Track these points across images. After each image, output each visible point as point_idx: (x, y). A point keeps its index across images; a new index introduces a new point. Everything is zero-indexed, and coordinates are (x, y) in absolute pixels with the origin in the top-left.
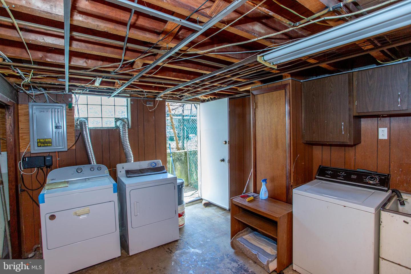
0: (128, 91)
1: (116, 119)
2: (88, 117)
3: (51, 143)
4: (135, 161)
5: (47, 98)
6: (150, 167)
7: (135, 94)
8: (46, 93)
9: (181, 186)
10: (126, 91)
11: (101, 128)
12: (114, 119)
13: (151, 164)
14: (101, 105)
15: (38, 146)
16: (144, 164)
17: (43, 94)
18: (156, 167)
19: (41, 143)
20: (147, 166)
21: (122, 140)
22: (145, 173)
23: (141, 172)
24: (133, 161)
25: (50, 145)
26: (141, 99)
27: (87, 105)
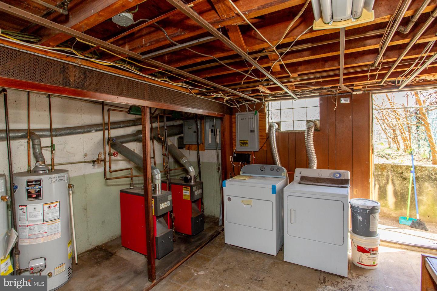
0: (306, 91)
1: (307, 121)
2: (281, 121)
3: (248, 144)
4: (318, 168)
5: (247, 108)
6: (332, 177)
7: (324, 92)
8: (247, 104)
9: (368, 211)
10: (303, 91)
11: (292, 131)
12: (306, 121)
13: (334, 174)
14: (293, 108)
15: (240, 146)
16: (326, 173)
17: (244, 105)
18: (340, 178)
19: (243, 143)
20: (329, 175)
21: (306, 142)
22: (321, 183)
23: (318, 181)
24: (315, 168)
25: (247, 145)
26: (331, 97)
27: (280, 109)
